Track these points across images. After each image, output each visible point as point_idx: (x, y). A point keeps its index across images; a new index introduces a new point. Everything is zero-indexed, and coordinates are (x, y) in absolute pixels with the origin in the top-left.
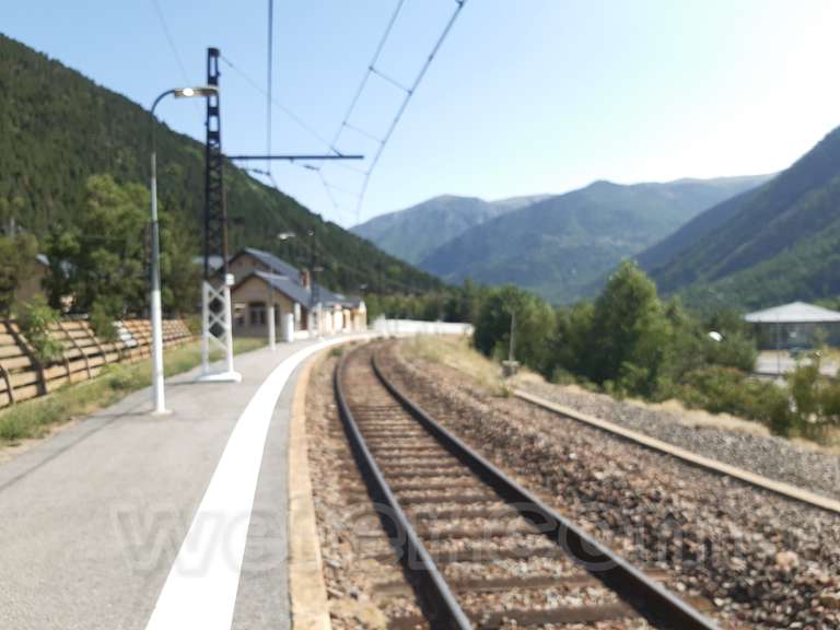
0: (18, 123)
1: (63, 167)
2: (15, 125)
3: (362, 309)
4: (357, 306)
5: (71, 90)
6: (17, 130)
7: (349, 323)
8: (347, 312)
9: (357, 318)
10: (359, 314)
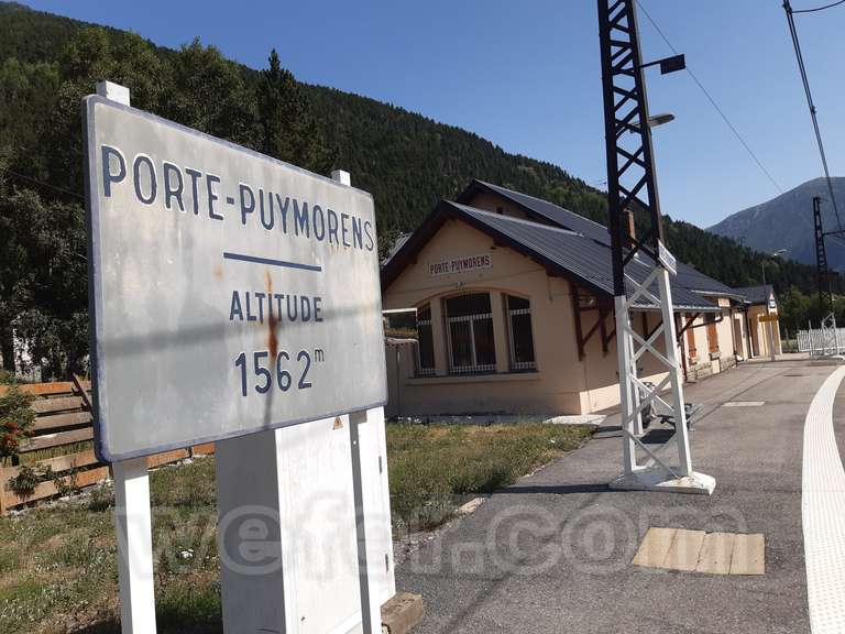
7: (744, 341)
8: (739, 316)
9: (761, 328)
10: (766, 319)
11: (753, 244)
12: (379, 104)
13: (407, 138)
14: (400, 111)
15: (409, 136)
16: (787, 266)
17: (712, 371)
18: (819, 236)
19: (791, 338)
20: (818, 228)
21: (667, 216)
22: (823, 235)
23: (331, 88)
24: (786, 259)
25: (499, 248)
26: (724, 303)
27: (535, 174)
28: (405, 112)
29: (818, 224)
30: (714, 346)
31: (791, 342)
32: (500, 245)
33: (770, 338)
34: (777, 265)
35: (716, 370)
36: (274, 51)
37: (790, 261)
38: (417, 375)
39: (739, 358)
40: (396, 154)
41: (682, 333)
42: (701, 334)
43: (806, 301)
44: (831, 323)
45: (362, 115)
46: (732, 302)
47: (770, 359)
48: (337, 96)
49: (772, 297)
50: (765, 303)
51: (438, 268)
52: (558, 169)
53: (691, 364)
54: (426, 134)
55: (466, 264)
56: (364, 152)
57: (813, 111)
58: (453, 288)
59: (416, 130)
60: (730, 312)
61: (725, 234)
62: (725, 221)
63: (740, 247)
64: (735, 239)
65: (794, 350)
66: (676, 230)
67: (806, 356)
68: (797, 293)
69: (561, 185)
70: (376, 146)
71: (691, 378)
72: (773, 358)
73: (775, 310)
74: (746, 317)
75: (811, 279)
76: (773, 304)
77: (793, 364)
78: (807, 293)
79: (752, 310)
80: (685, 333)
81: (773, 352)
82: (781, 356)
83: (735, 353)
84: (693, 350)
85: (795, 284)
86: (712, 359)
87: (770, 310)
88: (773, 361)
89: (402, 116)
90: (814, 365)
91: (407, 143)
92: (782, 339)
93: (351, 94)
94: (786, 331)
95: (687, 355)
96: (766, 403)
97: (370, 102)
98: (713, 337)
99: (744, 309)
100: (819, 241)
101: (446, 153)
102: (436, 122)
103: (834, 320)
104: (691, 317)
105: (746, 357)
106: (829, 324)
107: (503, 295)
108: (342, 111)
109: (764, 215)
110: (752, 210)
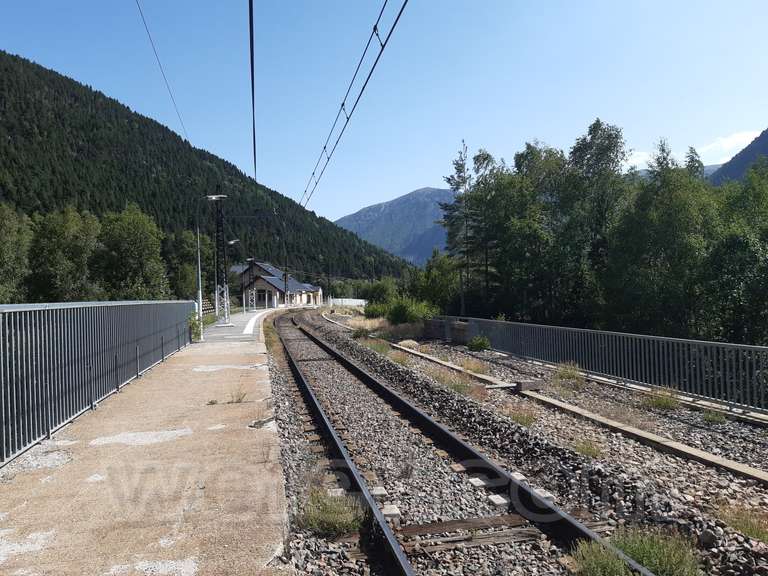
0: (75, 147)
1: (114, 184)
2: (73, 150)
3: (320, 292)
4: (318, 291)
5: (114, 119)
6: (75, 154)
12: (78, 85)
13: (109, 125)
14: (99, 95)
15: (110, 121)
27: (216, 169)
28: (105, 97)
40: (102, 138)
52: (234, 167)
54: (126, 123)
56: (72, 132)
59: (117, 117)
69: (237, 182)
70: (82, 128)
89: (102, 100)
91: (110, 129)
93: (51, 72)
97: (70, 82)
101: (145, 142)
102: (132, 110)
109: (387, 211)
110: (380, 206)
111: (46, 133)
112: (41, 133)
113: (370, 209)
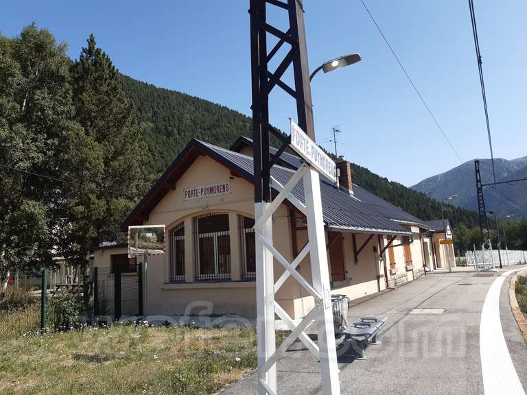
7: (431, 257)
8: (427, 240)
9: (442, 248)
10: (446, 242)
11: (437, 197)
12: (212, 104)
13: (228, 125)
14: (225, 108)
15: (229, 123)
16: (457, 211)
17: (407, 279)
18: (479, 186)
19: (462, 256)
20: (478, 181)
21: (386, 178)
22: (482, 186)
23: (182, 93)
24: (456, 207)
25: (236, 178)
26: (415, 230)
28: (228, 109)
29: (478, 178)
30: (409, 261)
31: (462, 258)
32: (236, 175)
33: (448, 256)
34: (451, 210)
35: (410, 279)
36: (92, 35)
37: (459, 208)
38: (172, 281)
39: (427, 269)
40: (221, 134)
41: (384, 250)
42: (399, 251)
43: (469, 233)
44: (489, 246)
45: (201, 109)
46: (421, 230)
47: (448, 270)
48: (186, 98)
49: (448, 228)
50: (444, 231)
51: (190, 193)
53: (391, 274)
54: (241, 123)
55: (211, 190)
56: (201, 132)
57: (480, 62)
58: (201, 210)
59: (234, 120)
60: (420, 236)
61: (421, 190)
62: (421, 183)
63: (429, 198)
64: (426, 193)
65: (464, 264)
66: (391, 187)
67: (472, 269)
68: (463, 226)
70: (209, 129)
71: (392, 285)
72: (450, 270)
73: (451, 237)
74: (431, 241)
75: (471, 219)
76: (449, 232)
77: (464, 274)
78: (469, 227)
79: (435, 236)
80: (387, 251)
81: (450, 266)
82: (455, 269)
83: (424, 266)
84: (393, 264)
85: (462, 221)
86: (407, 271)
87: (448, 237)
88: (450, 272)
89: (226, 111)
90: (478, 276)
91: (228, 128)
92: (456, 256)
94: (458, 251)
95: (388, 267)
96: (445, 311)
97: (207, 103)
98: (408, 255)
99: (430, 235)
100: (479, 190)
102: (247, 116)
103: (490, 245)
104: (391, 239)
105: (432, 268)
106: (487, 247)
107: (239, 216)
108: (188, 107)
109: (443, 180)
110: (436, 177)
111: (183, 134)
112: (179, 134)
113: (429, 180)
